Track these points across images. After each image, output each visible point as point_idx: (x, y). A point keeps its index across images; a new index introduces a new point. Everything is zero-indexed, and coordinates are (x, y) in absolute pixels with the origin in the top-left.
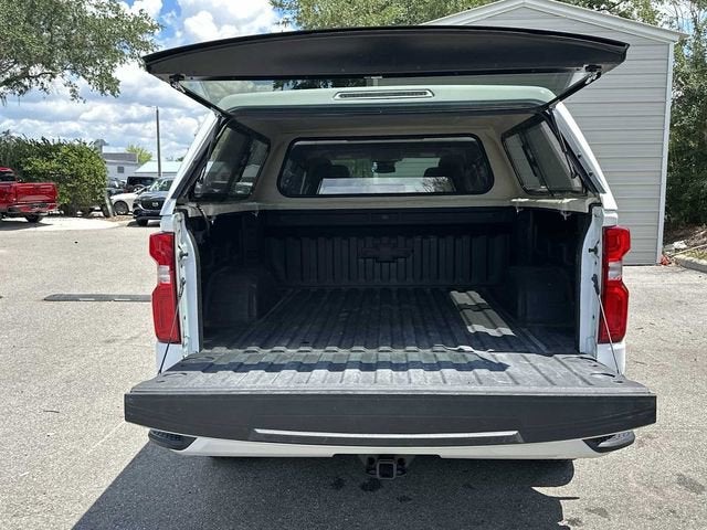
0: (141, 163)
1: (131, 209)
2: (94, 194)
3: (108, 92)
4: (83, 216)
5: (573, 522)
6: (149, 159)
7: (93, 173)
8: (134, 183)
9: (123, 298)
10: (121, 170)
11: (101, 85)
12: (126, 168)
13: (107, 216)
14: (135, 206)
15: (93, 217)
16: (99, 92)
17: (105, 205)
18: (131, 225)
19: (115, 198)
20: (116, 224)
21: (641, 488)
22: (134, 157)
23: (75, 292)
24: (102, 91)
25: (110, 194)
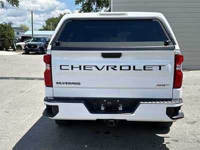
0: (26, 31)
1: (23, 48)
2: (10, 42)
3: (15, 5)
4: (6, 50)
5: (167, 143)
6: (28, 29)
7: (10, 35)
8: (24, 38)
9: (24, 78)
10: (18, 34)
11: (12, 3)
12: (20, 33)
13: (14, 50)
14: (25, 47)
15: (9, 51)
16: (11, 5)
17: (14, 46)
18: (23, 54)
19: (17, 44)
20: (18, 53)
21: (190, 135)
22: (23, 29)
23: (7, 76)
24: (13, 5)
25: (16, 42)
